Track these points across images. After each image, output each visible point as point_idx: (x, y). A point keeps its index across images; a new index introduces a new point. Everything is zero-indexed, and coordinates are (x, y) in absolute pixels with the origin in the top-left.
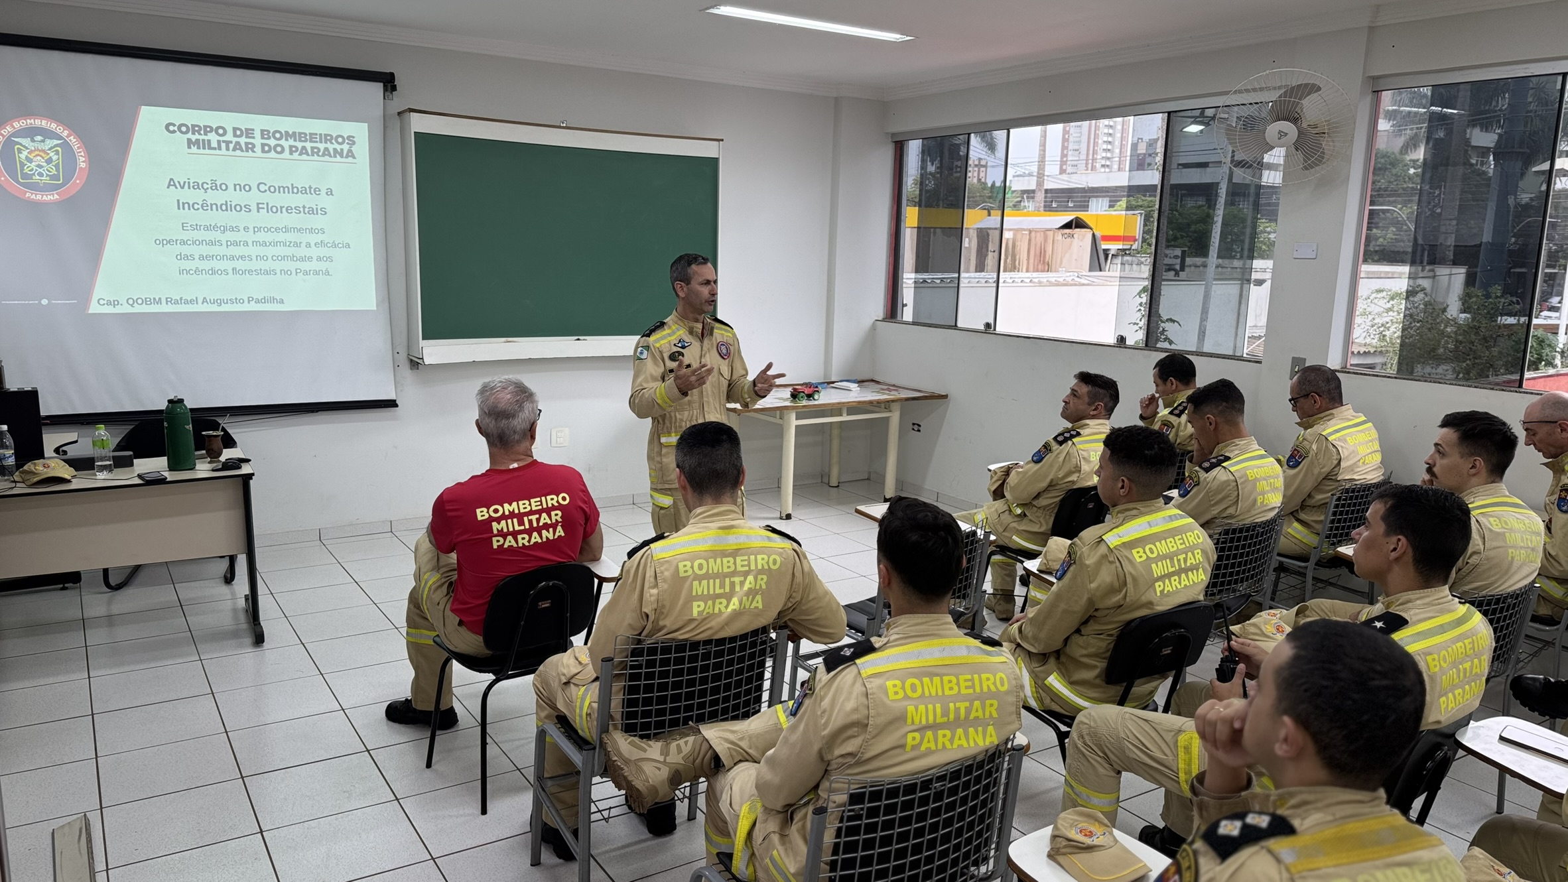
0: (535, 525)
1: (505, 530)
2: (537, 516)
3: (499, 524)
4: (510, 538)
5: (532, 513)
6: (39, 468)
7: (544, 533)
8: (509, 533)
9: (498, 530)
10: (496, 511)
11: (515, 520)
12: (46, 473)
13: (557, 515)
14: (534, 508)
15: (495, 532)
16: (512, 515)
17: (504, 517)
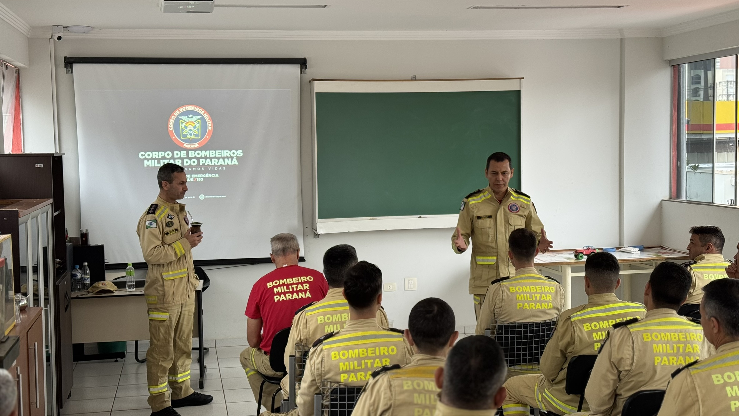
0: (295, 290)
1: (280, 291)
2: (296, 286)
3: (277, 288)
4: (282, 296)
5: (293, 284)
6: (100, 285)
7: (300, 294)
8: (282, 293)
9: (277, 291)
10: (276, 283)
11: (285, 287)
12: (103, 287)
13: (306, 286)
14: (295, 282)
15: (275, 293)
16: (284, 285)
17: (280, 285)
